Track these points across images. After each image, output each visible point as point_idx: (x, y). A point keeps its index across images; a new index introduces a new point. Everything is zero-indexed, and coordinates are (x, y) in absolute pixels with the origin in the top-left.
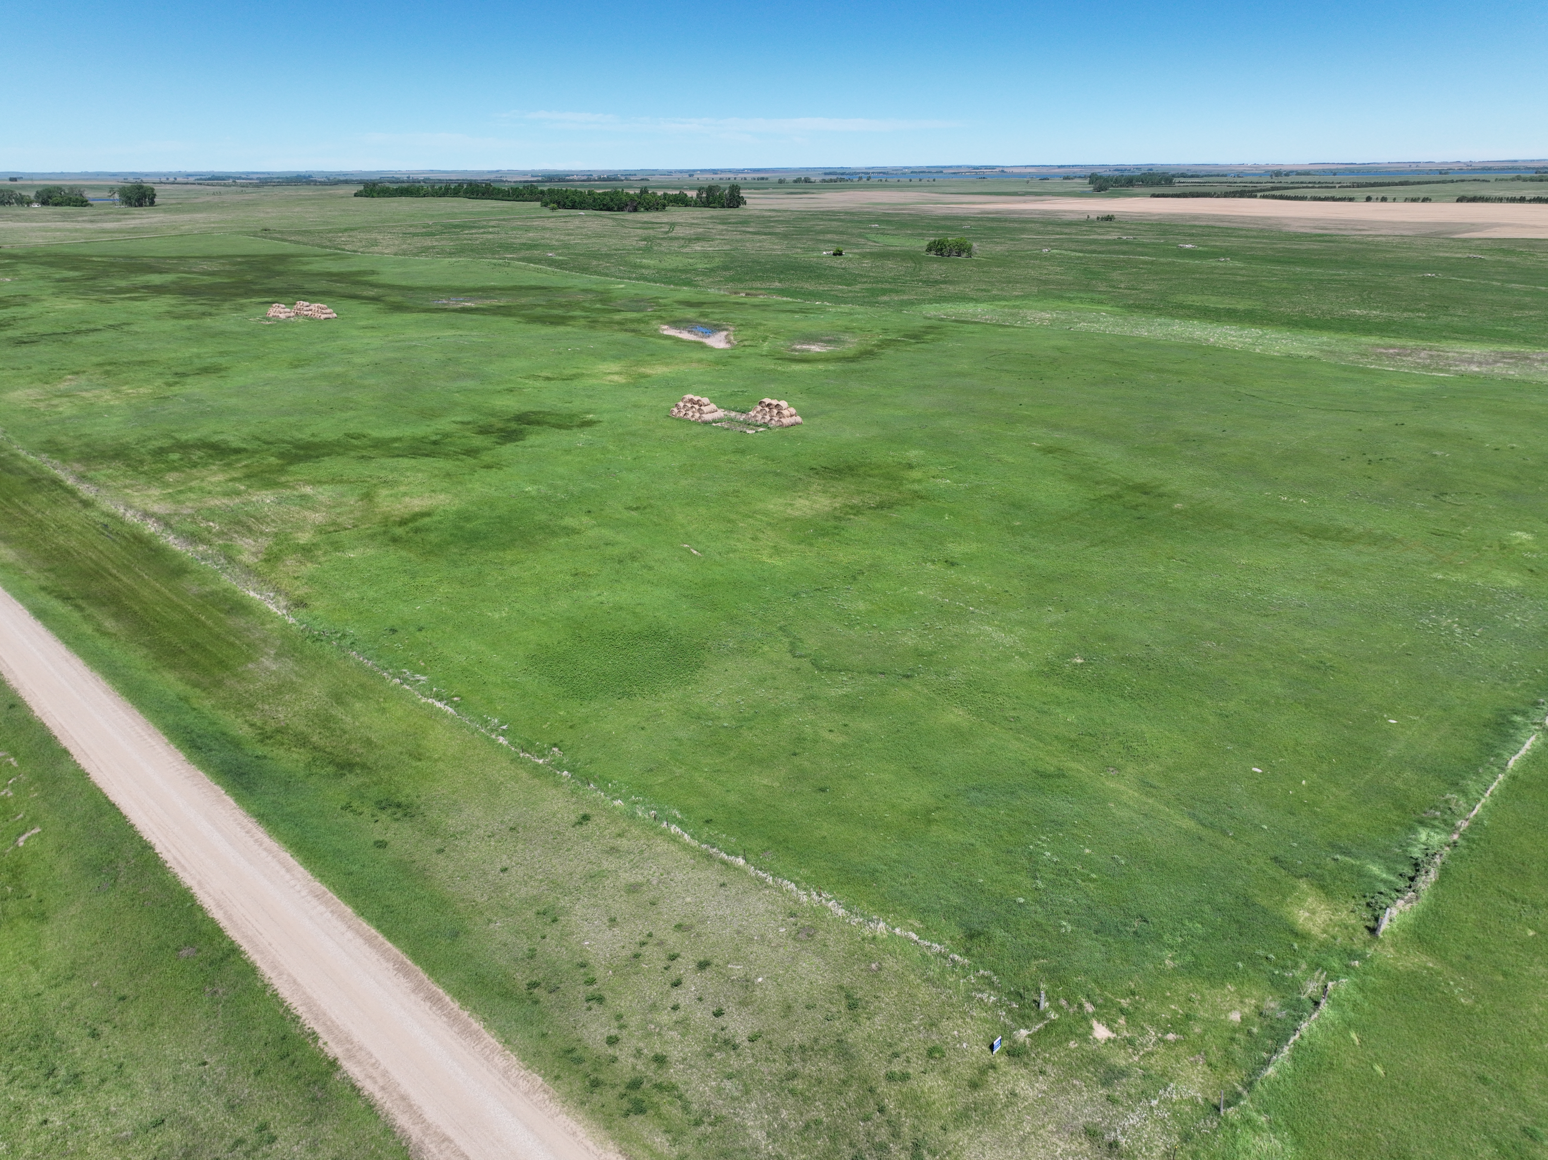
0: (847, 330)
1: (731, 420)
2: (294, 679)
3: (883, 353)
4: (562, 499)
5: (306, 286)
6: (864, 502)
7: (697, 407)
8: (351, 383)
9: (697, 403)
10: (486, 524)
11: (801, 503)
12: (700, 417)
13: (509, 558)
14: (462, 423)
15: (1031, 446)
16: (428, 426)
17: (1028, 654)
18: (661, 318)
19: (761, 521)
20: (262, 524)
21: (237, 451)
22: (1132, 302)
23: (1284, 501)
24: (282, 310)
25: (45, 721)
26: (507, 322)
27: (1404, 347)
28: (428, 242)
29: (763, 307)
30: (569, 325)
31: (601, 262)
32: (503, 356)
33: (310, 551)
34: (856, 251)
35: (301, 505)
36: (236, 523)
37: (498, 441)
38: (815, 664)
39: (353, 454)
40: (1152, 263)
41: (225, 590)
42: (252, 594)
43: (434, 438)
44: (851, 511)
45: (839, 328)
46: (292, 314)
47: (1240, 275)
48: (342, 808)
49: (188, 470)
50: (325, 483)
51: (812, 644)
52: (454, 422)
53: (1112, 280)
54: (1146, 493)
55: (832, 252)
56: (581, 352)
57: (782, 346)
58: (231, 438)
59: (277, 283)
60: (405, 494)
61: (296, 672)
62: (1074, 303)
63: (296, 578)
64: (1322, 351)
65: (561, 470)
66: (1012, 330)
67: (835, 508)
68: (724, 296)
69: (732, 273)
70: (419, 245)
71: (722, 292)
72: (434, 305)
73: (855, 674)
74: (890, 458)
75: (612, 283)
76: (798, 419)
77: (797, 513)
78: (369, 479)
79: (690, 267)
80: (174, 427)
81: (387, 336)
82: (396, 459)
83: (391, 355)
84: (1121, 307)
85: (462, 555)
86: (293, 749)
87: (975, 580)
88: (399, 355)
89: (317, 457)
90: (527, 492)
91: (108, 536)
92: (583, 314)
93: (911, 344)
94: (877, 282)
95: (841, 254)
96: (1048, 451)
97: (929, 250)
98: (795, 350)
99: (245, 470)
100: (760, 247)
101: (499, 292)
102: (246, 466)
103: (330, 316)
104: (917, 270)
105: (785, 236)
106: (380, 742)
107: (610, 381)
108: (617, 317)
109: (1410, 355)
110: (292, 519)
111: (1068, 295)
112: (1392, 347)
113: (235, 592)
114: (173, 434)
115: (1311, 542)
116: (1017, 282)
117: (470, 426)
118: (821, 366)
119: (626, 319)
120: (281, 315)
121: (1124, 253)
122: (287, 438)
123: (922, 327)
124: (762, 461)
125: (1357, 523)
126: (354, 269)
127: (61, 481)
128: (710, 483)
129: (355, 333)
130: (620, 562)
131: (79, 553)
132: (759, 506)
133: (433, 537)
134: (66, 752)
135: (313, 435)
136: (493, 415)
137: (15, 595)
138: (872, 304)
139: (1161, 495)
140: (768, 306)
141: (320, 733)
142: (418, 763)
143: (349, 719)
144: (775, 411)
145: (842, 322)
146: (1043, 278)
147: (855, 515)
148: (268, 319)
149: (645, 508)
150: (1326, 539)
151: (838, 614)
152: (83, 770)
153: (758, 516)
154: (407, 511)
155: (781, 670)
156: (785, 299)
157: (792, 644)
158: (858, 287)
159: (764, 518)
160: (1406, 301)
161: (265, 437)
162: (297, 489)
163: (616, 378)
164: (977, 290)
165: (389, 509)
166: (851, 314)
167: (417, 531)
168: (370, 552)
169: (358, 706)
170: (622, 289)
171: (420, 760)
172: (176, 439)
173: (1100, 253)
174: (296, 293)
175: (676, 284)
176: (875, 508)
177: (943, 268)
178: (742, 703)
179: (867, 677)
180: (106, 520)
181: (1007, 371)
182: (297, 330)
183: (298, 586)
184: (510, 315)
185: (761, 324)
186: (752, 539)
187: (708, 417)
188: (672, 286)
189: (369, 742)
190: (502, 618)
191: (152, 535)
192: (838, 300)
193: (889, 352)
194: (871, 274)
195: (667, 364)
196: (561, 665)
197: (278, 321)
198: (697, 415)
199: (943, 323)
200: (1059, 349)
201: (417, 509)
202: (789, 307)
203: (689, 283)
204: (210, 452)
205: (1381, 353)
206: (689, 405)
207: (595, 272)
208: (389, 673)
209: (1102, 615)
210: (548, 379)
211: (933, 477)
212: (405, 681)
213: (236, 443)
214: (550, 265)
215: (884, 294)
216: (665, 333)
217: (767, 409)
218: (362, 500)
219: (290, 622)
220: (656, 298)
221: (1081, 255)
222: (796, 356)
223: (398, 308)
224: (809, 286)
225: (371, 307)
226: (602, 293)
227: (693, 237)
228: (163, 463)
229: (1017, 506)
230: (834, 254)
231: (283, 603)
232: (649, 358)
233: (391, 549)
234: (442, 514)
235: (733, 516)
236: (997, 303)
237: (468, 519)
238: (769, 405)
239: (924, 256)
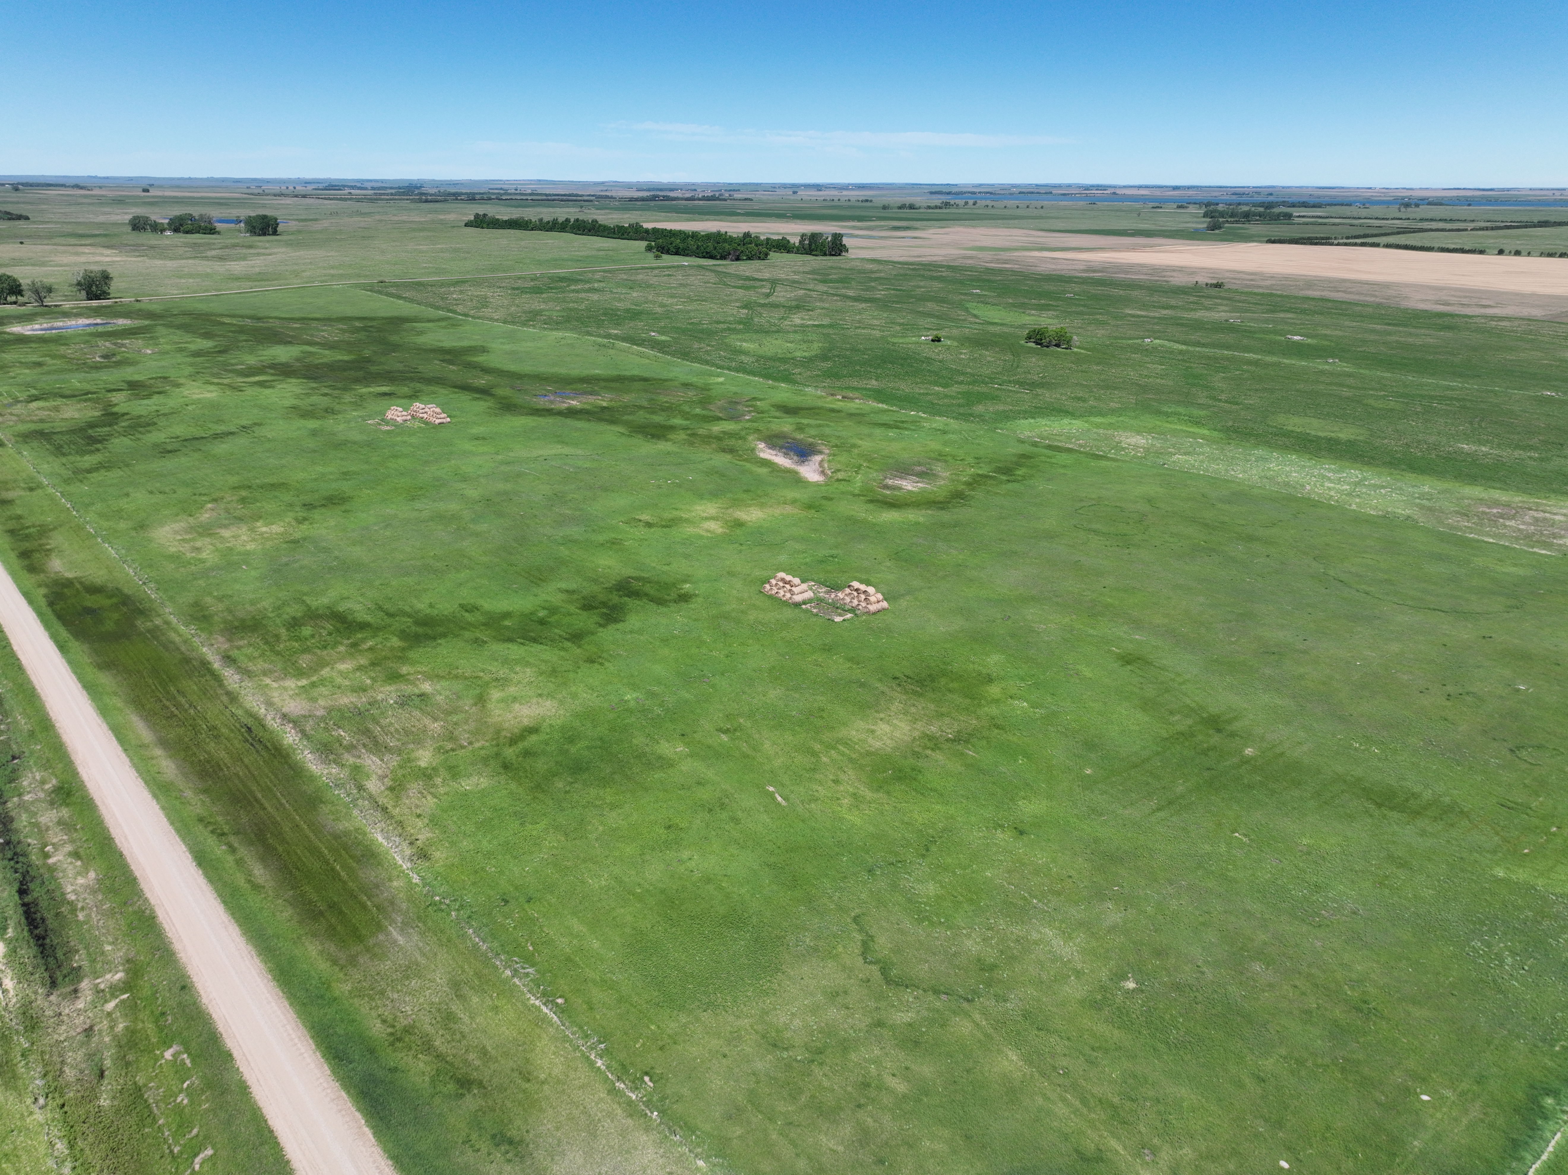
0: (941, 457)
1: (820, 601)
2: (419, 959)
3: (973, 497)
4: (659, 715)
5: (420, 368)
6: (942, 731)
7: (788, 586)
8: (464, 529)
9: (789, 583)
10: (588, 748)
11: (883, 728)
12: (790, 598)
13: (609, 799)
14: (567, 591)
15: (1109, 652)
16: (536, 596)
17: (1084, 973)
18: (757, 431)
19: (843, 754)
20: (387, 735)
21: (363, 626)
22: (1230, 423)
23: (1356, 749)
24: (399, 414)
25: (211, 1011)
26: (610, 433)
27: (1508, 505)
28: (536, 304)
29: (857, 417)
30: (668, 440)
31: (702, 345)
32: (607, 490)
33: (430, 777)
34: (955, 332)
35: (421, 709)
36: (364, 733)
37: (602, 622)
38: (884, 971)
39: (467, 634)
40: (1256, 363)
41: (357, 830)
42: (380, 839)
43: (542, 614)
44: (928, 744)
45: (933, 455)
46: (409, 417)
47: (1348, 386)
48: (463, 1143)
49: (318, 651)
50: (443, 677)
51: (883, 944)
52: (561, 590)
53: (1213, 388)
54: (1219, 731)
55: (930, 338)
56: (679, 486)
57: (875, 480)
58: (358, 607)
59: (393, 362)
60: (515, 699)
61: (419, 949)
62: (1171, 422)
63: (419, 816)
64: (1422, 507)
65: (658, 669)
66: (1104, 463)
67: (914, 738)
68: (820, 397)
69: (829, 364)
70: (527, 307)
71: (819, 393)
72: (542, 403)
73: (921, 992)
74: (971, 666)
75: (711, 375)
76: (885, 604)
77: (878, 744)
78: (482, 674)
79: (789, 356)
80: (305, 589)
81: (497, 453)
82: (507, 645)
83: (501, 486)
84: (1220, 431)
85: (566, 792)
86: (420, 1056)
87: (1041, 858)
88: (508, 486)
89: (434, 638)
90: (626, 702)
91: (252, 745)
92: (684, 422)
93: (1001, 482)
94: (974, 383)
95: (939, 341)
96: (1127, 660)
97: (1029, 338)
98: (887, 487)
99: (370, 655)
100: (859, 322)
101: (603, 384)
102: (371, 649)
103: (444, 421)
104: (1015, 364)
105: (883, 304)
106: (493, 1052)
107: (708, 531)
108: (717, 428)
109: (1513, 517)
110: (413, 729)
111: (1165, 409)
112: (1496, 503)
113: (365, 834)
114: (305, 598)
115: (1376, 813)
116: (1115, 388)
117: (575, 597)
118: (912, 516)
119: (724, 433)
120: (398, 419)
121: (1228, 347)
122: (407, 609)
123: (1015, 455)
124: (848, 665)
125: (1427, 786)
126: (465, 343)
127: (209, 663)
128: (797, 696)
129: (468, 446)
130: (710, 810)
131: (228, 767)
132: (843, 733)
133: (541, 765)
134: (229, 1056)
135: (431, 606)
136: (595, 581)
137: (178, 831)
138: (966, 417)
139: (1233, 735)
140: (863, 415)
141: (442, 1036)
142: (527, 1086)
143: (466, 1020)
144: (863, 597)
145: (935, 445)
146: (1143, 381)
147: (932, 749)
148: (387, 423)
149: (735, 730)
150: (1392, 809)
151: (910, 901)
152: (245, 1082)
153: (840, 747)
154: (516, 725)
155: (852, 981)
156: (880, 405)
157: (864, 943)
158: (955, 389)
159: (846, 750)
160: (1519, 433)
161: (387, 606)
162: (416, 686)
163: (713, 525)
164: (1073, 398)
165: (500, 719)
166: (945, 432)
167: (527, 753)
168: (484, 782)
169: (475, 1000)
170: (722, 383)
171: (529, 1081)
172: (307, 605)
173: (1204, 345)
174: (412, 379)
175: (775, 379)
176: (953, 741)
177: (1041, 363)
178: (815, 1027)
179: (931, 997)
180: (250, 722)
181: (1096, 532)
182: (413, 440)
183: (420, 829)
184: (613, 422)
185: (854, 446)
186: (833, 781)
187: (798, 598)
188: (770, 382)
189: (484, 1052)
190: (601, 888)
191: (290, 746)
192: (934, 410)
193: (978, 494)
194: (969, 370)
195: (762, 506)
196: (654, 959)
197: (395, 426)
198: (788, 595)
199: (1036, 450)
200: (1150, 501)
201: (526, 722)
202: (885, 418)
203: (787, 378)
204: (338, 625)
205: (1484, 513)
206: (781, 584)
207: (696, 358)
208: (501, 961)
209: (1160, 917)
210: (649, 525)
211: (1011, 697)
212: (515, 973)
213: (362, 616)
214: (652, 348)
215: (979, 402)
216: (762, 455)
217: (855, 594)
218: (475, 704)
219: (414, 881)
220: (754, 399)
221: (1184, 347)
222: (886, 496)
223: (508, 407)
224: (905, 387)
225: (482, 405)
226: (703, 389)
227: (794, 303)
228: (296, 641)
229: (1090, 746)
230: (933, 341)
231: (408, 852)
232: (745, 496)
233: (503, 778)
234: (548, 731)
235: (817, 747)
236: (1092, 419)
237: (571, 740)
238: (857, 590)
239: (1023, 346)
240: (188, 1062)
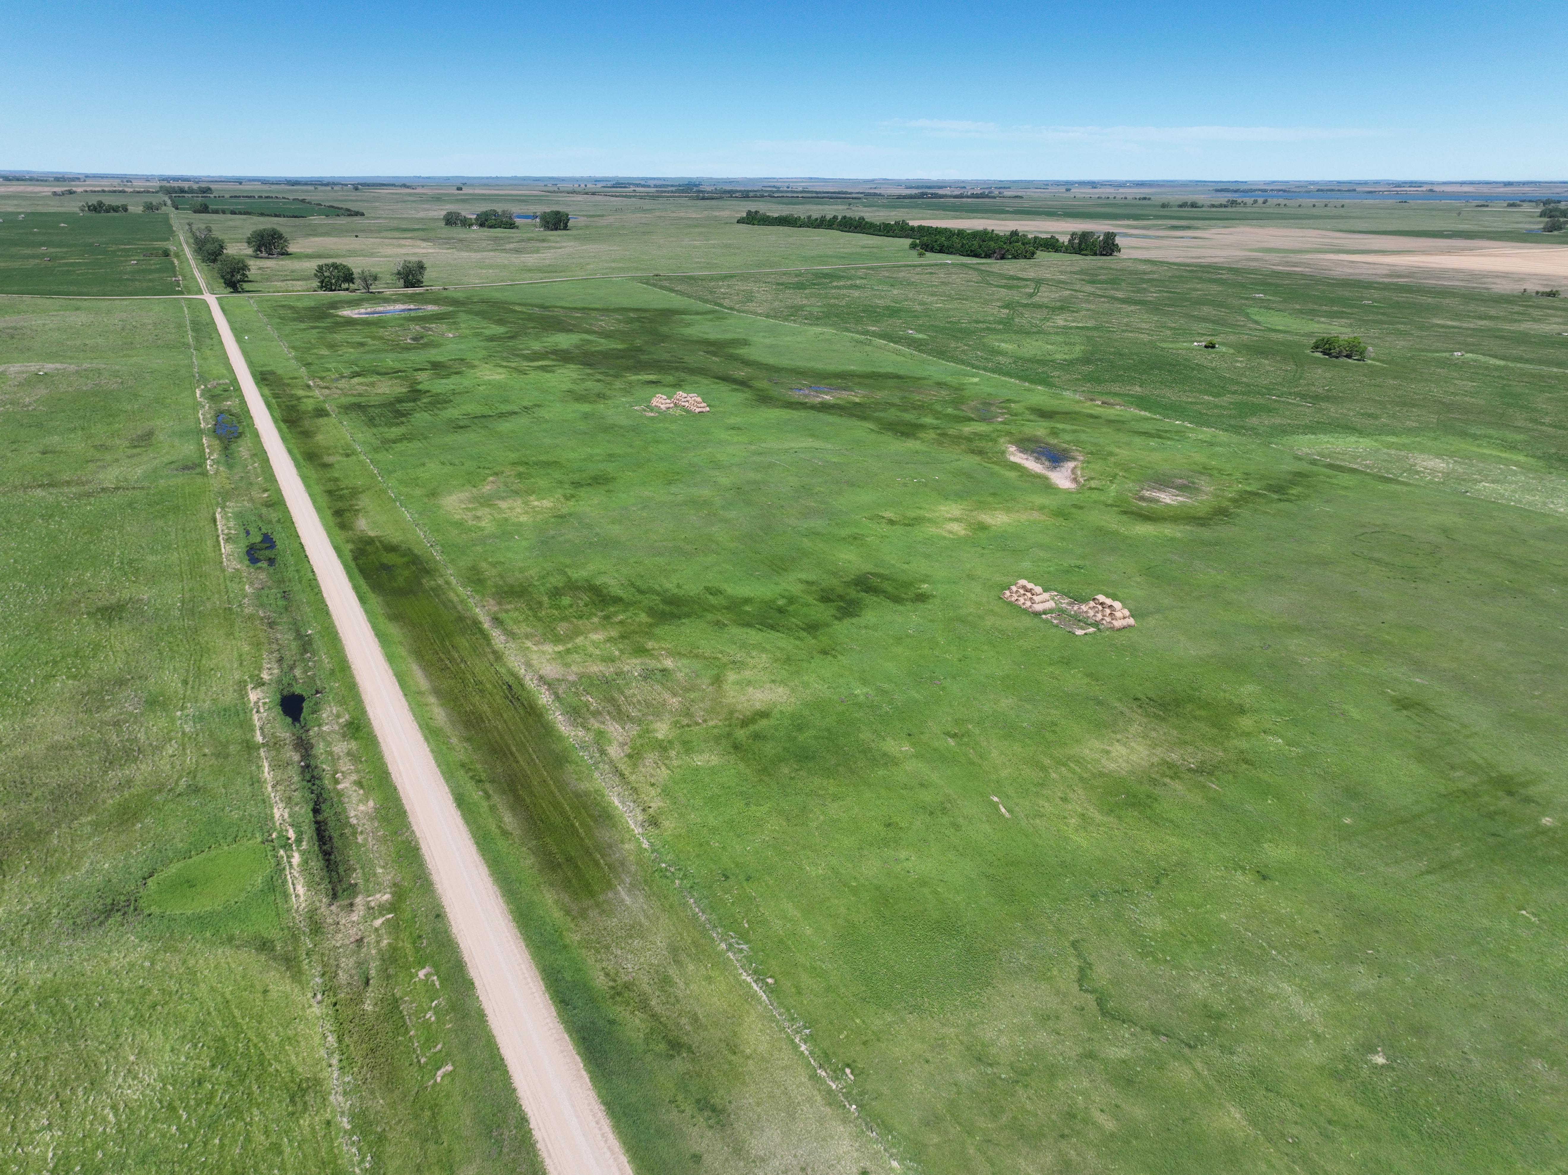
0: (1205, 470)
1: (1061, 612)
2: (643, 920)
3: (1238, 515)
4: (887, 713)
5: (686, 359)
6: (1184, 760)
7: (1029, 594)
8: (714, 515)
9: (1030, 591)
10: (815, 737)
11: (1118, 750)
12: (1031, 607)
13: (832, 789)
14: (807, 582)
15: (1384, 693)
16: (777, 584)
17: (1325, 1038)
18: (1009, 433)
19: (1074, 773)
20: (629, 705)
21: (617, 600)
22: (1553, 451)
24: (663, 402)
25: (459, 941)
26: (861, 430)
28: (798, 299)
29: (1116, 424)
30: (917, 439)
31: (960, 344)
32: (853, 485)
33: (665, 749)
34: (1232, 338)
35: (662, 683)
36: (609, 701)
37: (838, 615)
38: (1100, 1002)
39: (709, 616)
41: (596, 791)
42: (616, 802)
43: (781, 602)
44: (1168, 772)
45: (1196, 468)
46: (672, 405)
48: (669, 1102)
49: (575, 620)
50: (684, 655)
51: (1101, 973)
52: (801, 581)
53: (1536, 410)
54: (1510, 793)
55: (1204, 344)
56: (926, 485)
57: (1130, 491)
58: (612, 582)
59: (661, 353)
60: (749, 683)
61: (644, 911)
62: (1479, 446)
63: (653, 785)
65: (890, 667)
66: (1393, 487)
67: (1153, 764)
68: (1078, 402)
69: (1091, 368)
70: (789, 302)
71: (1077, 397)
72: (797, 396)
73: (1138, 1029)
74: (1222, 694)
75: (967, 375)
76: (1131, 621)
77: (1113, 766)
78: (720, 656)
79: (1049, 358)
80: (568, 561)
81: (751, 443)
82: (745, 630)
83: (752, 475)
84: (1539, 458)
85: (792, 778)
86: (637, 1012)
87: (1285, 908)
88: (759, 477)
89: (680, 618)
90: (856, 696)
91: (511, 701)
92: (935, 422)
93: (1272, 501)
94: (1249, 393)
95: (1213, 347)
96: (1404, 704)
97: (1316, 347)
98: (1142, 499)
99: (620, 628)
100: (1127, 325)
101: (857, 380)
102: (621, 622)
103: (704, 410)
104: (1298, 375)
105: (1155, 307)
106: (704, 1020)
107: (950, 532)
108: (967, 429)
110: (654, 702)
111: (1473, 430)
113: (603, 796)
114: (566, 570)
116: (1414, 406)
117: (814, 588)
118: (1168, 530)
119: (975, 434)
120: (662, 406)
121: (1558, 364)
122: (657, 587)
123: (1290, 473)
124: (1087, 680)
126: (729, 336)
127: (480, 623)
128: (1029, 707)
129: (724, 435)
130: (931, 813)
131: (489, 720)
132: (1075, 750)
133: (769, 749)
134: (471, 984)
135: (679, 586)
136: (834, 574)
137: (443, 773)
138: (1236, 429)
139: (1528, 800)
140: (1123, 422)
141: (658, 997)
142: (733, 1058)
143: (681, 985)
144: (1108, 611)
145: (1200, 457)
146: (1448, 399)
147: (1171, 778)
148: (652, 410)
149: (963, 735)
151: (1134, 933)
152: (482, 1010)
153: (1072, 765)
154: (749, 708)
155: (1065, 1007)
156: (1142, 413)
157: (1081, 970)
158: (1227, 398)
159: (1077, 768)
161: (639, 583)
162: (660, 661)
163: (956, 527)
164: (1362, 414)
165: (734, 700)
166: (1211, 444)
167: (757, 736)
168: (715, 760)
169: (691, 967)
170: (976, 384)
171: (735, 1053)
172: (568, 577)
173: (1527, 361)
174: (677, 369)
175: (1032, 382)
176: (1195, 771)
177: (1328, 375)
178: (1022, 1048)
179: (1149, 1036)
180: (511, 680)
181: (1378, 562)
182: (674, 427)
183: (653, 797)
184: (864, 418)
185: (1111, 454)
186: (1061, 798)
187: (1038, 607)
188: (1027, 384)
189: (695, 1019)
190: (818, 876)
191: (544, 706)
192: (1201, 420)
193: (1245, 512)
194: (1244, 380)
195: (1008, 510)
196: (864, 954)
197: (659, 413)
198: (1028, 604)
199: (1315, 468)
200: (1445, 531)
201: (758, 706)
202: (1147, 427)
203: (1045, 381)
204: (594, 597)
206: (1022, 591)
207: (952, 357)
208: (718, 933)
209: (1420, 991)
210: (891, 522)
211: (1265, 732)
212: (730, 947)
213: (616, 590)
214: (909, 346)
215: (1253, 414)
216: (1013, 459)
217: (1100, 608)
218: (712, 684)
219: (644, 846)
220: (1009, 401)
221: (1502, 363)
222: (1142, 508)
223: (764, 399)
224: (1171, 395)
225: (740, 397)
226: (956, 389)
227: (1058, 304)
228: (556, 609)
229: (1352, 793)
230: (1206, 347)
231: (640, 818)
232: (990, 499)
233: (732, 757)
234: (779, 716)
235: (1047, 762)
236: (1384, 438)
237: (800, 728)
238: (1102, 604)
239: (1308, 356)
240: (437, 983)
